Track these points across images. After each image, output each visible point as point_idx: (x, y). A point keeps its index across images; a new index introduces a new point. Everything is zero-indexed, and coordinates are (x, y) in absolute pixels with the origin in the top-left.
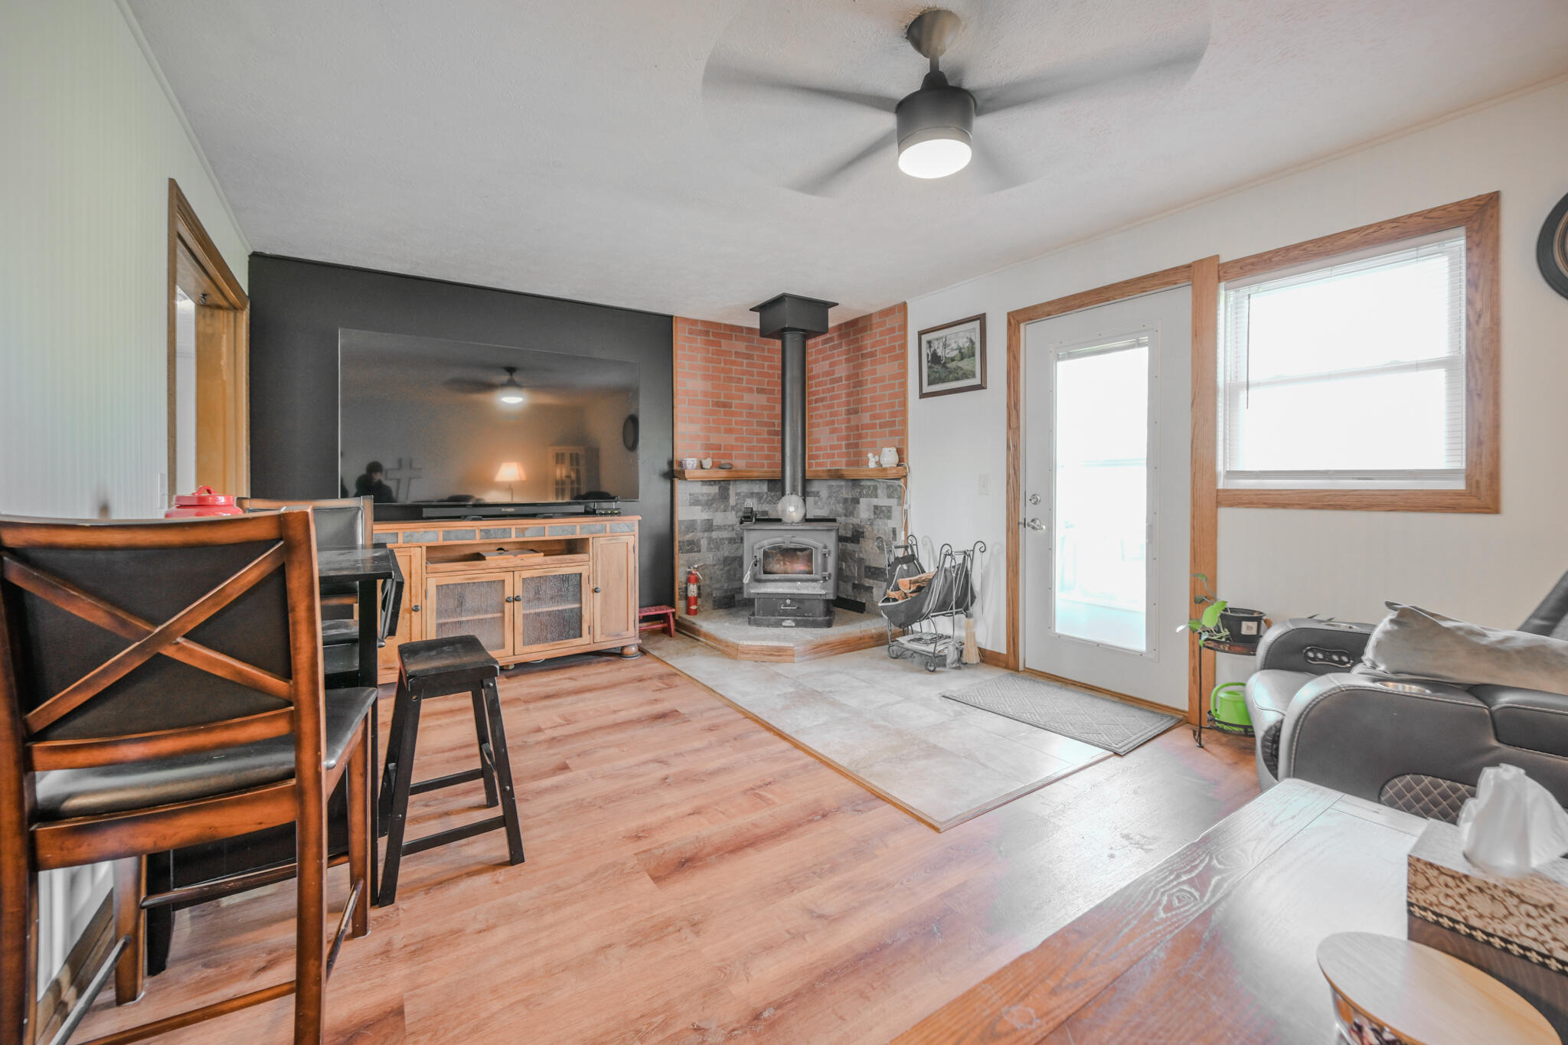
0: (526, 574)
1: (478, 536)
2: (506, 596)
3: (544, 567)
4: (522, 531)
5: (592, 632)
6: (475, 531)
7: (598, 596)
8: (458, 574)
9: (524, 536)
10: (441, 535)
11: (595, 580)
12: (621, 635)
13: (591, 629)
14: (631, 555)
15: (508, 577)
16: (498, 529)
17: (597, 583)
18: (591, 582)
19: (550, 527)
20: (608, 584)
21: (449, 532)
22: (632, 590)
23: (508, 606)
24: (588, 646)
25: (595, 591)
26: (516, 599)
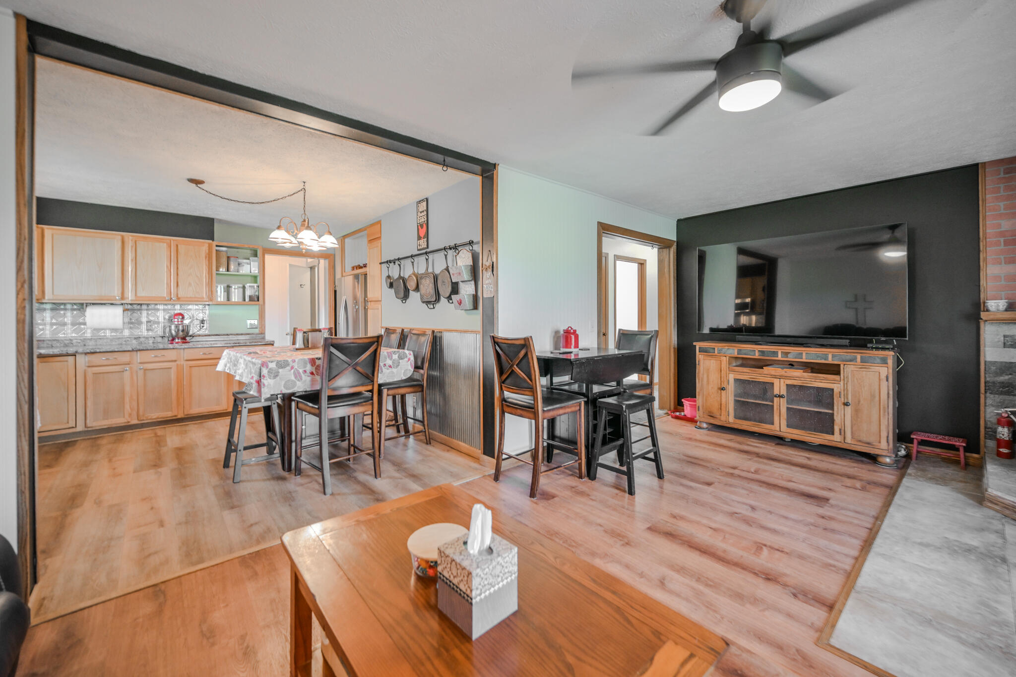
0: (789, 382)
1: (757, 354)
2: (775, 394)
3: (802, 379)
4: (786, 354)
5: (843, 433)
6: (755, 351)
7: (848, 410)
8: (747, 374)
9: (787, 357)
10: (736, 351)
11: (846, 396)
12: (873, 445)
13: (842, 431)
14: (884, 384)
15: (776, 382)
16: (770, 351)
17: (847, 398)
18: (842, 396)
19: (806, 353)
20: (859, 402)
21: (740, 350)
22: (884, 412)
23: (776, 400)
24: (840, 443)
25: (846, 404)
26: (780, 396)
